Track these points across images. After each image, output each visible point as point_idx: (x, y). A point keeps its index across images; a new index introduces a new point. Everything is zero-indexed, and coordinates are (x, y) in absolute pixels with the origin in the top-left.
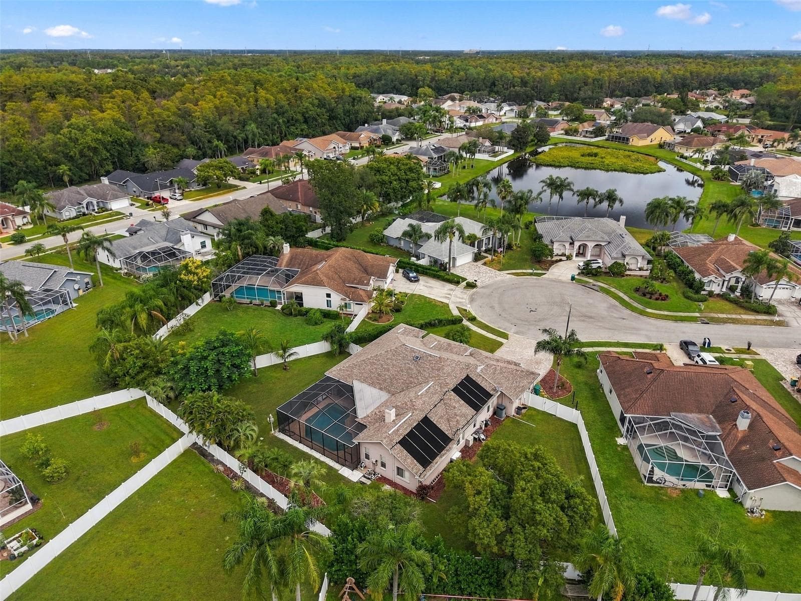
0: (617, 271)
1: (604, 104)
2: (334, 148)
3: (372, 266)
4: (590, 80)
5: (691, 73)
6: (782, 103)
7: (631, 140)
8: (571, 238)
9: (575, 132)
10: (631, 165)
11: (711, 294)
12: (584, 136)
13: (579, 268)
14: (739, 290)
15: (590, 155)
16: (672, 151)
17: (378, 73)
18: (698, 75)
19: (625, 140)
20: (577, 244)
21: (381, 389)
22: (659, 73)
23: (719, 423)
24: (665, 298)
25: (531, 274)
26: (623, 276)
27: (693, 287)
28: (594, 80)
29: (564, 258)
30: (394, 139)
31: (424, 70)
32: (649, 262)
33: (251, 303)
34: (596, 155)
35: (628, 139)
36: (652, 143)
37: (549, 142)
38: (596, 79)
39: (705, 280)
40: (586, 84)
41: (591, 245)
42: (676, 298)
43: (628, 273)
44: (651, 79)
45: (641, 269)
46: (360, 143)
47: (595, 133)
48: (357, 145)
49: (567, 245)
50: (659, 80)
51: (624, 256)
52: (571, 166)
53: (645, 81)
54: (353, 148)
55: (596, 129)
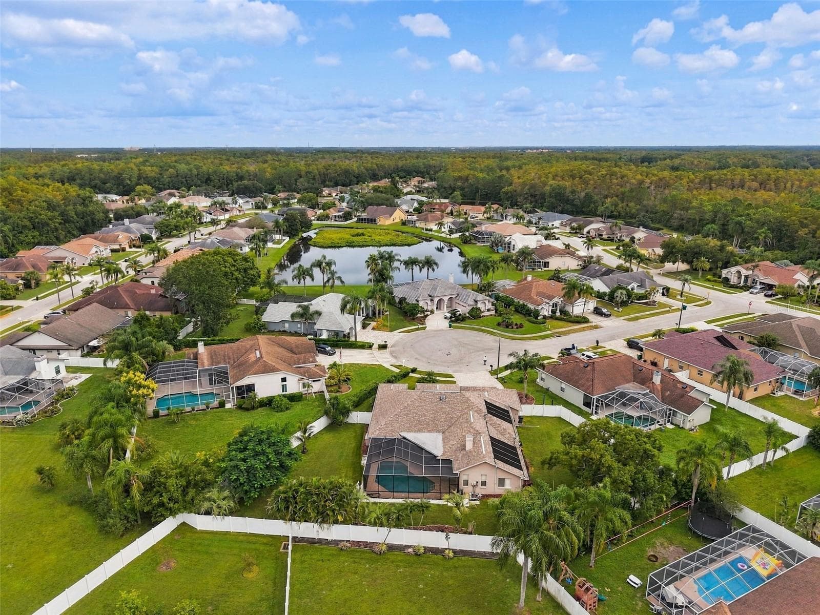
0: (475, 314)
1: (324, 193)
2: (96, 252)
3: (297, 347)
4: (303, 173)
5: (377, 165)
6: (458, 186)
7: (378, 220)
8: (430, 296)
9: (327, 217)
10: (398, 240)
11: (545, 317)
12: (335, 221)
13: (446, 318)
14: (558, 311)
15: (357, 235)
16: (414, 226)
17: (70, 173)
18: (383, 167)
19: (373, 221)
20: (436, 300)
21: (429, 431)
22: (354, 165)
23: (643, 385)
24: (521, 326)
25: (417, 329)
26: (480, 317)
27: (532, 315)
28: (306, 173)
29: (429, 313)
30: (154, 237)
31: (128, 168)
32: (493, 304)
33: (193, 410)
34: (363, 234)
35: (375, 220)
36: (395, 222)
37: (313, 227)
38: (308, 172)
39: (540, 307)
40: (300, 177)
41: (446, 299)
42: (527, 324)
43: (482, 314)
44: (351, 172)
45: (489, 310)
46: (120, 245)
47: (344, 217)
48: (117, 247)
49: (429, 302)
50: (357, 172)
51: (476, 302)
52: (349, 246)
53: (347, 172)
54: (113, 251)
55: (345, 214)
